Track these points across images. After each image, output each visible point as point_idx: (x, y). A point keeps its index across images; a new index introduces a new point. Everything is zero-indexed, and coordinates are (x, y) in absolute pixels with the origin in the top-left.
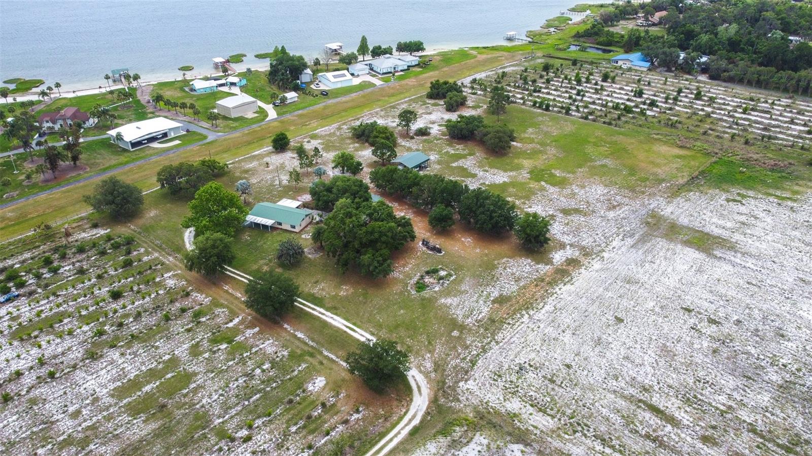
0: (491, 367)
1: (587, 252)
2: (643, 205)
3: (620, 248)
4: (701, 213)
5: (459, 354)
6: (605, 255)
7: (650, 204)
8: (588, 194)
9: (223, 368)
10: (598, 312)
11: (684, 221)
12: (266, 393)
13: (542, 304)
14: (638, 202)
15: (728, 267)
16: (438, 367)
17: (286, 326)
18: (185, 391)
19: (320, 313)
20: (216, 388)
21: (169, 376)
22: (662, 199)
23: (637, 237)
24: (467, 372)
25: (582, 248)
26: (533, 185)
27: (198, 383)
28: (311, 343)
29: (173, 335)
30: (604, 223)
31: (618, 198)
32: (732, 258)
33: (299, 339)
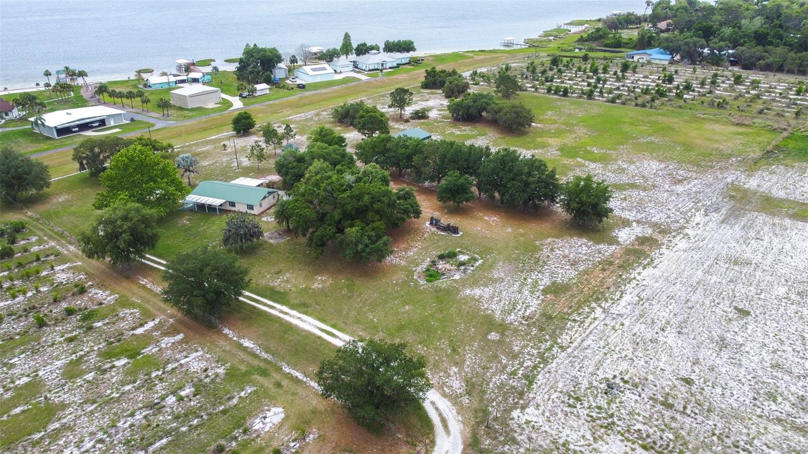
0: (560, 385)
1: (664, 231)
2: (717, 179)
3: (706, 224)
4: (798, 186)
5: (505, 367)
7: (726, 178)
8: (641, 170)
9: (114, 395)
10: (707, 302)
11: (779, 193)
12: (179, 435)
13: (618, 293)
16: (471, 387)
17: (226, 331)
18: (37, 436)
19: (281, 312)
20: (93, 429)
21: (18, 410)
22: (739, 172)
23: (724, 211)
24: (521, 394)
25: (655, 225)
26: (568, 161)
27: (65, 421)
28: (264, 355)
29: (43, 347)
30: (673, 198)
33: (245, 349)
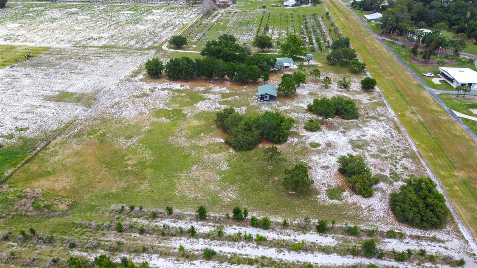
2: (95, 110)
4: (55, 114)
6: (118, 82)
7: (91, 112)
8: (136, 108)
11: (70, 106)
14: (99, 111)
15: (54, 89)
22: (81, 118)
25: (130, 81)
26: (176, 106)
30: (121, 93)
31: (114, 111)
32: (50, 93)
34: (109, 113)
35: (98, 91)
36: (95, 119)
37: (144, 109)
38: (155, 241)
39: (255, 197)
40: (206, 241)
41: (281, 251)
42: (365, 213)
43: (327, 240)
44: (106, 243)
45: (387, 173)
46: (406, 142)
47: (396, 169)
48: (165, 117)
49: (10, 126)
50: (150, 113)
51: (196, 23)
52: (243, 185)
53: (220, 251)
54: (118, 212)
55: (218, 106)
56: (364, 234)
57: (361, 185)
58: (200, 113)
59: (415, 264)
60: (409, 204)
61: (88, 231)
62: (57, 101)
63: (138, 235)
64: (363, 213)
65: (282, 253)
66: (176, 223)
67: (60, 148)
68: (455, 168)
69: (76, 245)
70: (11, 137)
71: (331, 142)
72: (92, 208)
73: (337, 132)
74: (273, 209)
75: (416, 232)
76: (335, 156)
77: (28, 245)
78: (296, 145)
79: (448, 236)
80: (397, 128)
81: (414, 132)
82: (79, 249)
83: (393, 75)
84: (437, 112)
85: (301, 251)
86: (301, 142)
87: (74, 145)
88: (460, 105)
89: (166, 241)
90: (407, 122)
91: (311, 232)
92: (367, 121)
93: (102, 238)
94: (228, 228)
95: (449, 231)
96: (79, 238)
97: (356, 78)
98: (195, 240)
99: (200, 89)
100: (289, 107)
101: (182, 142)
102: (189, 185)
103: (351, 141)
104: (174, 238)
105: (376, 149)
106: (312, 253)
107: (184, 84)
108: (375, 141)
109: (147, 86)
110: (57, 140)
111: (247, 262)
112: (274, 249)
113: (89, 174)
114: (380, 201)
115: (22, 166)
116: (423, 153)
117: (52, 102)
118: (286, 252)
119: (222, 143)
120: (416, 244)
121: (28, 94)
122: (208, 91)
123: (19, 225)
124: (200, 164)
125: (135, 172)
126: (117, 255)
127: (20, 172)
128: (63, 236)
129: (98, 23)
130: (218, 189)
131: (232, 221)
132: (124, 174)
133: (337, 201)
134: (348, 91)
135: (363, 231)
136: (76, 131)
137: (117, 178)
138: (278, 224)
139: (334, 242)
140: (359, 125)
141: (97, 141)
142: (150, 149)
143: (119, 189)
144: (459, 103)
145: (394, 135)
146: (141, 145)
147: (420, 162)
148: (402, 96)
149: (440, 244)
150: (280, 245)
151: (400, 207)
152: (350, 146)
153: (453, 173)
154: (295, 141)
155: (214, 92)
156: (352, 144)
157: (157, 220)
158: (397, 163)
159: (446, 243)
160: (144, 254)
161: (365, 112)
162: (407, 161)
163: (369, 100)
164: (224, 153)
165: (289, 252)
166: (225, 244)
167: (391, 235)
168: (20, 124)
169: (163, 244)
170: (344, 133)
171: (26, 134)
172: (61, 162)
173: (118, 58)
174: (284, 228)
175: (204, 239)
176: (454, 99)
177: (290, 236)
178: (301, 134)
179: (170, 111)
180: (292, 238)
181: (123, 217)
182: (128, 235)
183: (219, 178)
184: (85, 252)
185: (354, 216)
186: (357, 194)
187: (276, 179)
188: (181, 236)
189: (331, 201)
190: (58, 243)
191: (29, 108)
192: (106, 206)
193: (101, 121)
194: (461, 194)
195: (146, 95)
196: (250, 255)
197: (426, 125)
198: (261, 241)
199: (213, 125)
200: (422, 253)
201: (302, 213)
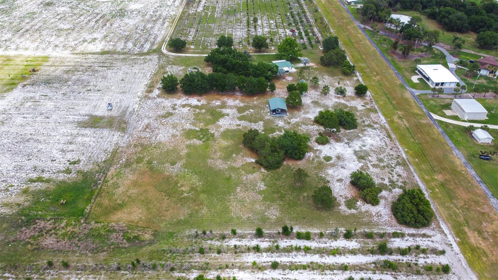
1: (147, 97)
2: (131, 135)
3: (133, 104)
4: (96, 143)
6: (138, 99)
7: (128, 138)
8: (167, 131)
11: (106, 132)
14: (135, 136)
15: (81, 112)
22: (122, 146)
23: (128, 113)
25: (149, 98)
26: (202, 125)
30: (147, 114)
31: (148, 135)
32: (79, 117)
34: (145, 138)
35: (124, 112)
36: (135, 146)
37: (174, 131)
38: (231, 258)
39: (294, 213)
40: (268, 254)
41: (322, 257)
42: (375, 219)
43: (353, 244)
44: (196, 264)
45: (386, 182)
46: (397, 150)
47: (393, 176)
48: (196, 138)
49: (62, 159)
50: (181, 135)
51: (183, 13)
52: (281, 203)
53: (281, 261)
54: (194, 237)
55: (238, 122)
56: (377, 237)
57: (371, 197)
58: (224, 132)
59: (413, 256)
60: (407, 211)
61: (178, 256)
62: (91, 127)
63: (217, 255)
64: (373, 219)
65: (324, 258)
66: (241, 242)
67: (118, 179)
68: (435, 172)
69: (174, 268)
70: (68, 171)
71: (340, 155)
72: (171, 235)
73: (342, 144)
74: (309, 222)
75: (412, 231)
76: (345, 168)
77: (138, 272)
78: (313, 159)
79: (433, 232)
80: (389, 136)
81: (402, 139)
82: (178, 271)
83: (379, 75)
84: (418, 115)
85: (337, 255)
86: (316, 156)
87: (129, 175)
88: (435, 106)
89: (239, 257)
90: (396, 129)
91: (340, 239)
92: (365, 130)
93: (191, 260)
94: (281, 242)
95: (434, 228)
96: (173, 262)
97: (348, 80)
98: (260, 254)
99: (217, 104)
100: (298, 119)
101: (220, 165)
102: (239, 207)
103: (355, 152)
104: (244, 254)
105: (376, 159)
106: (344, 255)
107: (199, 98)
108: (373, 151)
109: (168, 102)
110: (111, 171)
111: (302, 267)
112: (318, 255)
113: (155, 204)
114: (385, 208)
115: (95, 201)
116: (411, 160)
117: (87, 129)
118: (327, 257)
119: (252, 162)
120: (413, 241)
121: (59, 121)
122: (224, 106)
123: (121, 256)
124: (242, 186)
125: (192, 199)
126: (207, 273)
127: (95, 207)
128: (161, 262)
129: (82, 18)
130: (263, 208)
131: (282, 235)
132: (183, 201)
133: (354, 211)
134: (344, 96)
135: (376, 234)
136: (124, 160)
137: (179, 205)
138: (315, 234)
139: (358, 245)
140: (359, 134)
141: (147, 169)
142: (196, 174)
143: (185, 216)
144: (435, 103)
145: (387, 142)
146: (186, 170)
147: (409, 169)
148: (388, 99)
149: (429, 239)
150: (321, 252)
151: (401, 213)
152: (355, 157)
153: (433, 177)
154: (311, 156)
155: (230, 106)
156: (356, 155)
157: (226, 240)
158: (392, 171)
159: (433, 237)
160: (227, 270)
161: (362, 120)
162: (399, 168)
163: (363, 106)
164: (258, 173)
165: (328, 256)
166: (282, 255)
167: (395, 235)
168: (69, 156)
169: (237, 260)
170: (349, 145)
171: (81, 167)
172: (126, 194)
173: (125, 68)
174: (321, 238)
175: (266, 252)
176: (431, 99)
177: (326, 243)
178: (315, 148)
179: (198, 131)
180: (328, 245)
181: (199, 240)
182: (209, 256)
183: (261, 197)
184: (183, 273)
185: (368, 222)
186: (367, 203)
187: (305, 194)
188: (248, 252)
189: (349, 211)
190: (159, 268)
191: (69, 138)
192: (182, 232)
193: (141, 147)
194: (440, 196)
195: (169, 114)
196: (302, 262)
197: (410, 130)
198: (307, 250)
199: (240, 144)
200: (418, 247)
201: (331, 224)
